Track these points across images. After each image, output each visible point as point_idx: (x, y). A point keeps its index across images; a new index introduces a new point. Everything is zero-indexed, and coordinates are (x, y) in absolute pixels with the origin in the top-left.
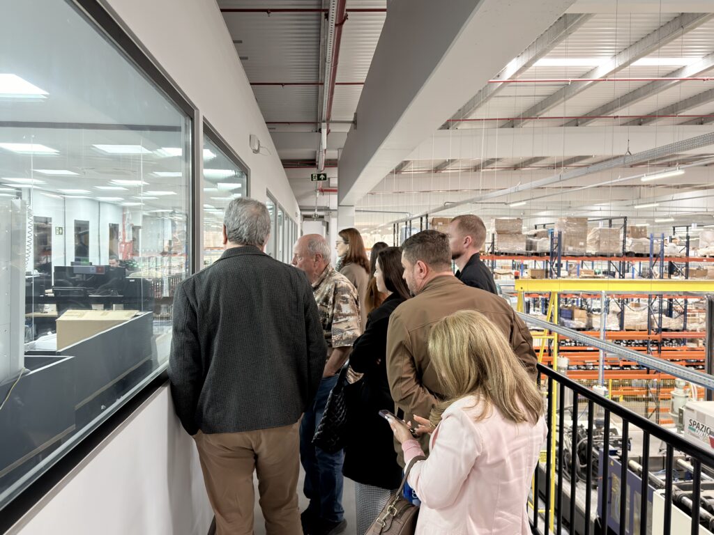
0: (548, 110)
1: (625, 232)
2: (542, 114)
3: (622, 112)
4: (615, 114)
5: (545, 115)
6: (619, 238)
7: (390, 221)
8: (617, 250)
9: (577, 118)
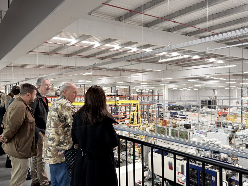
0: (59, 52)
1: (85, 89)
2: (57, 52)
3: (81, 54)
4: (79, 55)
5: (58, 53)
6: (83, 90)
7: (3, 85)
8: (83, 94)
9: (68, 55)
